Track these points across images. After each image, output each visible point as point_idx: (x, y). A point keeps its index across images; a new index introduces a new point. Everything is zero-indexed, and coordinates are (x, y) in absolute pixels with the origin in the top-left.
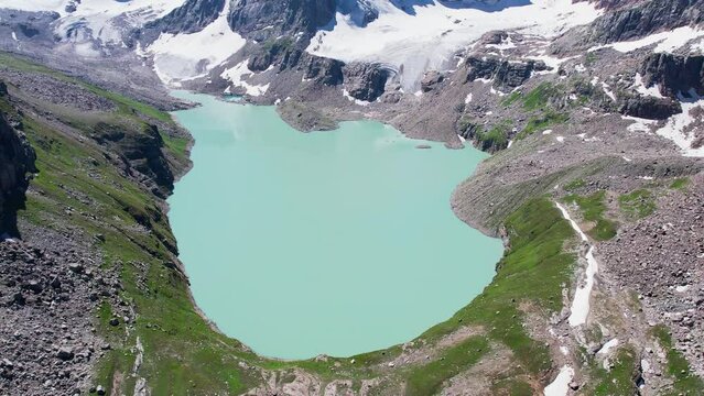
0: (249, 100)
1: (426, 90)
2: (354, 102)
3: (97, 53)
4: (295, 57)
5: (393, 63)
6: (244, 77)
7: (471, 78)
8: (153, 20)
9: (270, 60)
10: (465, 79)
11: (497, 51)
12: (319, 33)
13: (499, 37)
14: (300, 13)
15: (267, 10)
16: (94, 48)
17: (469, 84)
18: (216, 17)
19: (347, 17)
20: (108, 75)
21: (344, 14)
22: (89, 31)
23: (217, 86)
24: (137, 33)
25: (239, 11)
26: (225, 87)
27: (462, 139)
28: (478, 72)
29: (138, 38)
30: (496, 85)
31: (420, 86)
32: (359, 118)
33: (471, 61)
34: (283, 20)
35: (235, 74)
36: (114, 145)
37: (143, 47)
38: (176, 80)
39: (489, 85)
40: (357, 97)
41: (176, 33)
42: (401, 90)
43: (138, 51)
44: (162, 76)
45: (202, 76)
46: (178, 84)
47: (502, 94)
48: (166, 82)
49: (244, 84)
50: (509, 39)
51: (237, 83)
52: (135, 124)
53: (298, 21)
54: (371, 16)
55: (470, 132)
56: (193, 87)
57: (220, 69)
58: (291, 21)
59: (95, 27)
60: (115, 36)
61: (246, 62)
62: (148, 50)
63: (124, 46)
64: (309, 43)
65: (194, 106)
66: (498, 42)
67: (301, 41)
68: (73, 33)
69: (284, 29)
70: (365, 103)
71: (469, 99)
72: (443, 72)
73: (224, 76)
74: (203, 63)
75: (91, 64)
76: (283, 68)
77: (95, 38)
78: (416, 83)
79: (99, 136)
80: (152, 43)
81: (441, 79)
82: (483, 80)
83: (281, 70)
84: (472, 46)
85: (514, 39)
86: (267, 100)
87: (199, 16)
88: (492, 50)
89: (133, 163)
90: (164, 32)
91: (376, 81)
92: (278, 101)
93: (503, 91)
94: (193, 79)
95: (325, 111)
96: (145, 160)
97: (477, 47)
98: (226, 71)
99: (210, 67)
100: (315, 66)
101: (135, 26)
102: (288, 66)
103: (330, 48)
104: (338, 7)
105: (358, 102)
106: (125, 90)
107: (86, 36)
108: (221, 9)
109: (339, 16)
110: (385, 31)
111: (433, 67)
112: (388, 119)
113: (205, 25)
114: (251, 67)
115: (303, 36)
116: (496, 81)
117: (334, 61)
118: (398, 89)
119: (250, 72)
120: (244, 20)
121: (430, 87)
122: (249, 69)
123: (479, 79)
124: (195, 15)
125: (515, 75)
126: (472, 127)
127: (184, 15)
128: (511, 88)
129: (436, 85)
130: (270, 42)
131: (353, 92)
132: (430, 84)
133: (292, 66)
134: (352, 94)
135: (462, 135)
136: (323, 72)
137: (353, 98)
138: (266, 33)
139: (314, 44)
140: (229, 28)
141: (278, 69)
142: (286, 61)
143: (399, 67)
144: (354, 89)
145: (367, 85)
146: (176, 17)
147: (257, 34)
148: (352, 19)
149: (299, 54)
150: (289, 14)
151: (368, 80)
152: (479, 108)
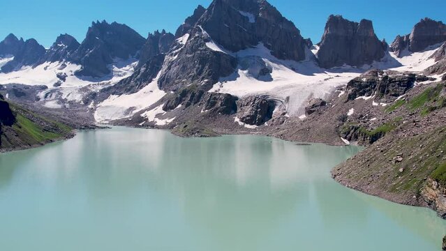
0: (158, 127)
1: (309, 112)
3: (59, 106)
4: (199, 96)
5: (280, 95)
6: (159, 116)
7: (352, 97)
8: (106, 87)
9: (179, 101)
10: (346, 100)
14: (207, 67)
15: (184, 68)
16: (59, 103)
17: (350, 102)
18: (150, 81)
19: (245, 72)
21: (243, 69)
22: (61, 94)
24: (94, 95)
25: (165, 75)
26: (141, 122)
27: (345, 141)
28: (358, 91)
29: (93, 98)
30: (376, 99)
31: (304, 111)
34: (194, 72)
35: (151, 115)
37: (95, 104)
38: (106, 120)
39: (371, 100)
40: (247, 122)
41: (121, 94)
42: (286, 115)
43: (90, 105)
44: (97, 118)
45: (128, 116)
46: (106, 122)
47: (384, 105)
48: (98, 121)
49: (157, 119)
51: (150, 120)
53: (205, 73)
55: (353, 134)
57: (142, 112)
58: (200, 74)
59: (67, 92)
60: (78, 98)
61: (162, 106)
63: (82, 103)
64: (212, 87)
67: (205, 86)
68: (50, 95)
69: (193, 78)
70: (254, 127)
71: (351, 112)
72: (325, 100)
73: (143, 115)
74: (131, 109)
76: (188, 105)
77: (63, 98)
78: (300, 109)
80: (102, 101)
81: (322, 104)
82: (364, 97)
83: (186, 106)
87: (139, 82)
90: (113, 94)
91: (264, 109)
93: (386, 102)
94: (120, 118)
98: (146, 112)
99: (134, 112)
100: (212, 100)
101: (93, 91)
102: (192, 103)
104: (238, 66)
105: (248, 126)
107: (57, 96)
108: (155, 76)
109: (240, 71)
111: (316, 97)
113: (141, 88)
114: (165, 109)
115: (207, 82)
116: (377, 96)
117: (229, 95)
118: (284, 114)
119: (163, 112)
120: (168, 80)
121: (312, 109)
122: (163, 110)
123: (360, 97)
124: (136, 82)
125: (397, 86)
126: (356, 129)
127: (129, 83)
128: (394, 97)
129: (318, 108)
130: (182, 89)
131: (244, 118)
132: (313, 108)
133: (195, 103)
134: (242, 120)
135: (345, 138)
136: (219, 104)
137: (243, 123)
138: (180, 84)
139: (216, 88)
140: (158, 88)
141: (184, 106)
142: (191, 100)
143: (285, 97)
144: (244, 116)
145: (256, 112)
146: (123, 84)
147: (174, 87)
148: (249, 73)
149: (201, 93)
150: (198, 68)
151: (257, 108)
152: (362, 116)
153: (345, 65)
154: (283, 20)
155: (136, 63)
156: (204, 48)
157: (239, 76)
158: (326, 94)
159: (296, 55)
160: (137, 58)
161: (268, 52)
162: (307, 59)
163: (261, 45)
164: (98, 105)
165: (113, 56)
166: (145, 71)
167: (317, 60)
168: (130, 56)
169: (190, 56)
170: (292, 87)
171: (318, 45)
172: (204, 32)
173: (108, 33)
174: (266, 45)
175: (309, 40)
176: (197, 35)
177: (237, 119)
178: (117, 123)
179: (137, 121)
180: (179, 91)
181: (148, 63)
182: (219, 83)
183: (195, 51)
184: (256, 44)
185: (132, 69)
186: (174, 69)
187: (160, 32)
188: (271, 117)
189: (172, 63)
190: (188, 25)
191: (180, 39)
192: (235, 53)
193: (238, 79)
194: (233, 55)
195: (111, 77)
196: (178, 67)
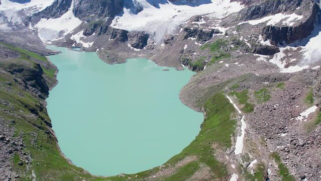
0: (84, 49)
1: (166, 43)
2: (133, 49)
3: (10, 28)
4: (105, 29)
5: (151, 31)
6: (81, 39)
7: (186, 37)
8: (37, 12)
9: (93, 31)
10: (183, 38)
11: (198, 25)
12: (116, 17)
13: (198, 18)
14: (107, 9)
15: (91, 7)
16: (9, 26)
17: (185, 40)
18: (67, 10)
19: (129, 10)
20: (16, 39)
21: (127, 8)
22: (6, 18)
23: (69, 43)
24: (30, 19)
25: (78, 8)
26: (72, 44)
28: (189, 34)
29: (30, 21)
30: (198, 41)
31: (163, 42)
32: (136, 57)
33: (186, 30)
35: (77, 37)
36: (19, 74)
37: (33, 25)
38: (49, 41)
39: (194, 41)
40: (135, 47)
41: (48, 18)
42: (155, 44)
43: (30, 27)
44: (42, 39)
45: (61, 38)
46: (50, 43)
47: (200, 45)
48: (44, 42)
49: (82, 42)
50: (202, 19)
51: (78, 41)
52: (29, 64)
53: (106, 12)
54: (140, 9)
55: (186, 62)
56: (57, 44)
57: (70, 35)
58: (103, 12)
59: (9, 15)
60: (19, 20)
61: (82, 32)
62: (35, 26)
63: (23, 25)
64: (112, 22)
65: (58, 53)
66: (198, 21)
67: (107, 22)
69: (100, 15)
70: (138, 50)
71: (186, 47)
72: (174, 35)
73: (72, 38)
74: (62, 32)
75: (8, 34)
76: (100, 34)
77: (9, 21)
78: (161, 40)
79: (12, 71)
80: (37, 23)
81: (172, 38)
82: (191, 38)
83: (99, 35)
84: (186, 23)
85: (205, 19)
86: (92, 49)
87: (59, 10)
88: (195, 24)
89: (29, 83)
90: (43, 18)
91: (143, 39)
92: (98, 50)
93: (201, 43)
94: (57, 40)
95: (120, 54)
96: (34, 81)
97: (188, 23)
98: (73, 36)
99: (65, 34)
100: (115, 33)
101: (28, 15)
102: (102, 34)
103: (121, 24)
104: (124, 5)
105: (135, 49)
106: (24, 46)
107: (4, 20)
108: (69, 7)
110: (146, 16)
111: (169, 33)
112: (149, 57)
113: (62, 15)
114: (85, 34)
115: (109, 19)
116: (197, 39)
117: (124, 30)
118: (153, 43)
119: (84, 36)
120: (81, 12)
124: (57, 10)
125: (206, 36)
126: (188, 60)
127: (52, 10)
128: (204, 42)
129: (170, 41)
130: (93, 22)
132: (168, 41)
133: (104, 33)
134: (132, 46)
135: (183, 64)
136: (118, 36)
138: (91, 18)
139: (114, 22)
140: (74, 15)
141: (97, 34)
142: (101, 31)
143: (153, 33)
144: (133, 43)
145: (139, 42)
146: (48, 11)
147: (87, 18)
148: (131, 11)
149: (107, 27)
150: (102, 9)
151: (140, 39)
152: (190, 51)
157: (124, 13)
158: (174, 30)
166: (62, 2)
180: (91, 23)
186: (84, 5)
188: (146, 44)
196: (87, 4)
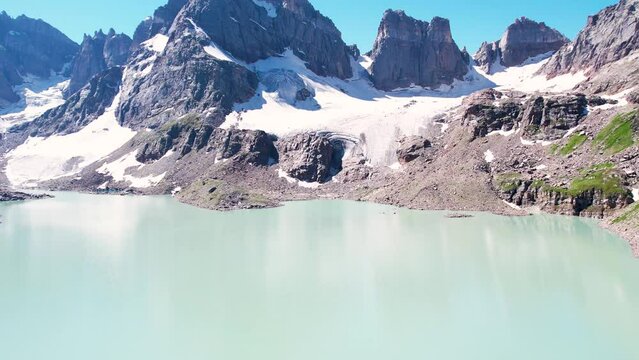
1: (408, 158)
2: (296, 184)
4: (204, 135)
6: (130, 171)
7: (480, 132)
8: (20, 123)
9: (167, 144)
10: (472, 136)
12: (238, 109)
14: (210, 87)
15: (167, 90)
17: (479, 140)
18: (101, 112)
19: (274, 94)
21: (270, 92)
23: (89, 181)
25: (130, 101)
26: (100, 183)
27: (513, 205)
30: (526, 134)
31: (396, 157)
33: (473, 112)
34: (189, 94)
35: (117, 171)
38: (30, 181)
39: (517, 136)
40: (301, 177)
41: (48, 135)
42: (367, 163)
44: (13, 177)
45: (71, 174)
46: (32, 185)
47: (546, 143)
48: (16, 183)
49: (129, 178)
50: (505, 97)
51: (118, 176)
53: (208, 96)
56: (52, 185)
57: (98, 164)
58: (199, 97)
61: (135, 152)
64: (224, 120)
67: (212, 118)
69: (188, 106)
70: (315, 185)
71: (489, 156)
72: (426, 137)
73: (100, 170)
74: (75, 160)
76: (187, 150)
78: (389, 154)
80: (14, 148)
81: (427, 144)
82: (501, 132)
83: (184, 153)
84: (454, 111)
86: (160, 190)
87: (80, 115)
90: (33, 135)
91: (327, 158)
92: (178, 189)
94: (56, 178)
98: (105, 165)
99: (82, 165)
100: (233, 144)
102: (194, 148)
104: (260, 85)
105: (303, 184)
108: (108, 103)
109: (265, 95)
112: (360, 196)
113: (85, 124)
114: (142, 158)
115: (216, 111)
116: (526, 129)
117: (262, 133)
118: (363, 162)
119: (139, 163)
120: (135, 111)
121: (413, 154)
122: (139, 160)
123: (494, 132)
124: (75, 114)
125: (562, 113)
126: (528, 184)
127: (61, 115)
128: (561, 131)
129: (422, 150)
130: (169, 124)
131: (294, 171)
132: (413, 150)
133: (199, 148)
134: (292, 174)
135: (511, 200)
136: (246, 148)
137: (294, 180)
138: (164, 116)
139: (231, 121)
140: (117, 123)
141: (179, 154)
142: (191, 141)
143: (358, 135)
144: (295, 167)
145: (315, 160)
146: (50, 118)
147: (151, 121)
148: (280, 96)
149: (209, 131)
150: (195, 89)
151: (316, 153)
152: (517, 163)
153: (413, 85)
154: (316, 15)
155: (66, 84)
156: (202, 55)
157: (265, 102)
159: (340, 70)
160: (67, 75)
161: (301, 63)
162: (356, 75)
163: (289, 53)
164: (7, 156)
165: (24, 73)
166: (90, 95)
167: (370, 77)
168: (53, 73)
169: (176, 68)
170: (359, 117)
171: (369, 54)
172: (199, 30)
173: (11, 33)
174: (296, 53)
175: (355, 46)
176: (186, 34)
177: (282, 174)
178: (54, 186)
179: (94, 181)
180: (164, 127)
181: (94, 82)
182: (234, 112)
183: (186, 60)
184: (282, 51)
185: (60, 93)
186: (147, 92)
187: (106, 32)
188: (340, 169)
189: (142, 81)
190: (160, 20)
191: (148, 43)
192: (251, 65)
193: (264, 106)
194: (249, 67)
195: (23, 107)
196: (154, 87)
